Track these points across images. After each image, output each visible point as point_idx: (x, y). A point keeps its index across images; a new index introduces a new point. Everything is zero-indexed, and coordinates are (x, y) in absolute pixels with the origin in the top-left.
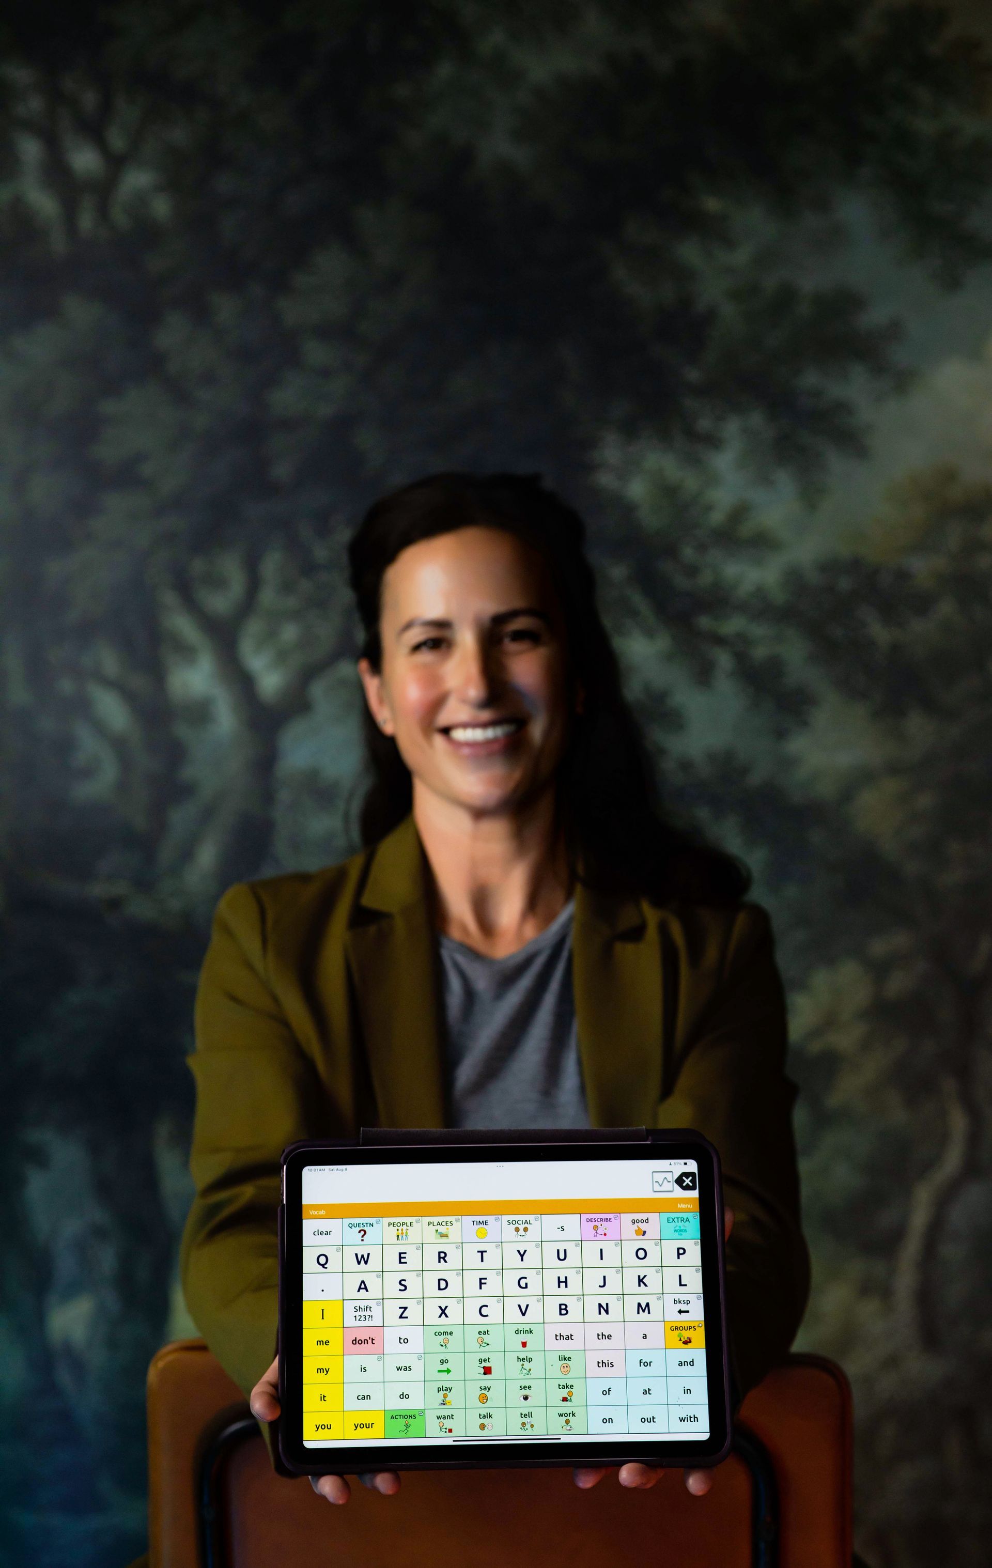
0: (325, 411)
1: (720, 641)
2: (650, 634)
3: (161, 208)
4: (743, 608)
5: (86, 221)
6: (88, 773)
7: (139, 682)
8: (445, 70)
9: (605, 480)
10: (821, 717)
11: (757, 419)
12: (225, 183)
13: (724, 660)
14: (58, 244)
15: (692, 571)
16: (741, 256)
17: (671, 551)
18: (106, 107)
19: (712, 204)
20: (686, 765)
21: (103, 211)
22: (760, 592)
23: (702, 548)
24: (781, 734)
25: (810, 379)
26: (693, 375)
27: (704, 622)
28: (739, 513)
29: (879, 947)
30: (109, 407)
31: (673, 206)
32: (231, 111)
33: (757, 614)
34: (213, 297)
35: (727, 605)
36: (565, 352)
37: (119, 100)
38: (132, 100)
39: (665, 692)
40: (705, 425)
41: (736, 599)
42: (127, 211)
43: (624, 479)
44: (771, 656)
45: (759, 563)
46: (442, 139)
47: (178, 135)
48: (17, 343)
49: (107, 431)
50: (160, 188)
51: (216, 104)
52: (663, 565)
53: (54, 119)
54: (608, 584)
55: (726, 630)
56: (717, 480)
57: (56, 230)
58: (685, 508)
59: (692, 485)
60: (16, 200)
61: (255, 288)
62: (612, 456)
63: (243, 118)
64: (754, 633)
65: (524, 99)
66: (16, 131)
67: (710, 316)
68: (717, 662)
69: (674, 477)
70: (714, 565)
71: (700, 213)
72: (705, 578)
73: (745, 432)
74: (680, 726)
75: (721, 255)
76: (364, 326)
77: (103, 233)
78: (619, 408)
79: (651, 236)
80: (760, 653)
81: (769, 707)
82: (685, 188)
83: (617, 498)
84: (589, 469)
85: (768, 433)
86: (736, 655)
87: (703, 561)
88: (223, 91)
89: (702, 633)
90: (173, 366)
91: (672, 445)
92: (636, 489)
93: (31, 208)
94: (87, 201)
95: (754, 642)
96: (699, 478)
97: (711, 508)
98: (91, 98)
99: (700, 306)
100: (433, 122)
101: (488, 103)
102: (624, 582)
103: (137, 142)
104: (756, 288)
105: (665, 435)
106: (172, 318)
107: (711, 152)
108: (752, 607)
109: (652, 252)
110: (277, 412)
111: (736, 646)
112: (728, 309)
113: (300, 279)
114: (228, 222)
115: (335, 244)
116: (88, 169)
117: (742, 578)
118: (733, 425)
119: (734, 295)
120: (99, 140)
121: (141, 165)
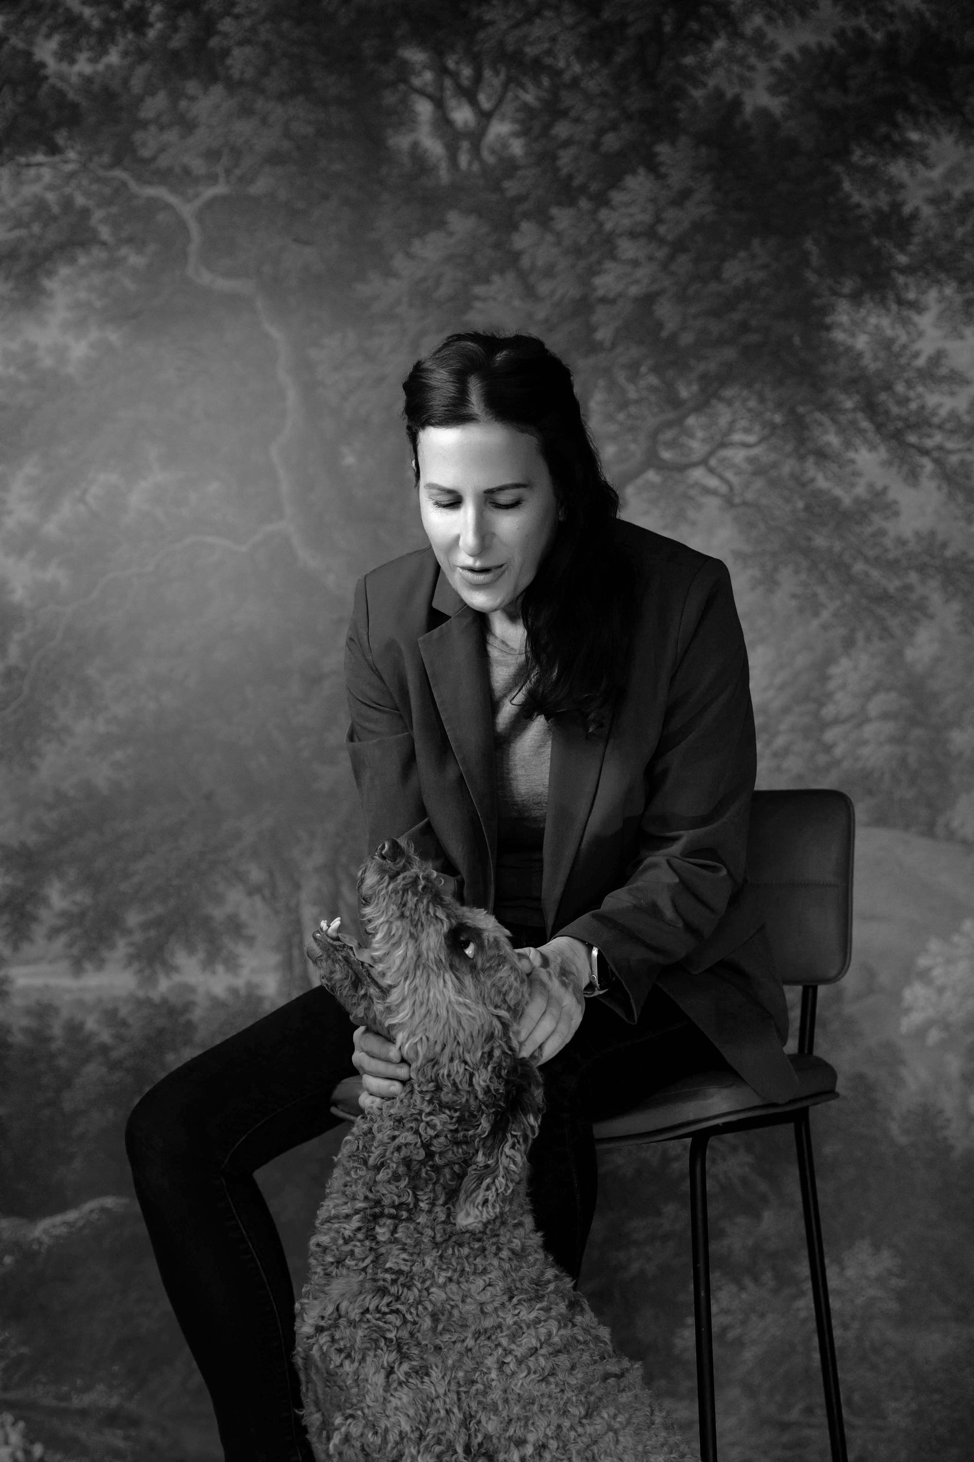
0: (634, 290)
1: (925, 452)
2: (873, 448)
3: (517, 147)
4: (940, 427)
5: (464, 160)
8: (720, 44)
9: (839, 336)
11: (948, 291)
12: (562, 130)
13: (928, 465)
14: (444, 175)
15: (903, 401)
16: (936, 174)
17: (888, 387)
18: (478, 78)
19: (914, 136)
20: (901, 542)
21: (476, 150)
22: (953, 415)
23: (909, 384)
26: (902, 259)
27: (912, 439)
28: (938, 358)
30: (479, 290)
31: (887, 138)
32: (567, 77)
33: (953, 432)
34: (554, 211)
35: (930, 425)
36: (809, 244)
37: (488, 73)
38: (497, 73)
39: (885, 489)
40: (911, 295)
41: (936, 420)
42: (493, 152)
43: (853, 335)
44: (962, 463)
45: (952, 394)
46: (719, 94)
47: (529, 97)
48: (417, 246)
49: (478, 305)
50: (516, 135)
51: (556, 74)
52: (883, 396)
53: (441, 88)
54: (843, 411)
55: (929, 443)
56: (921, 334)
57: (444, 166)
58: (898, 355)
59: (904, 339)
60: (415, 145)
61: (584, 204)
62: (844, 319)
63: (575, 83)
64: (950, 445)
65: (778, 64)
66: (415, 97)
67: (915, 216)
68: (922, 467)
69: (889, 333)
70: (920, 396)
71: (909, 143)
72: (913, 406)
73: (942, 299)
74: (896, 514)
75: (923, 172)
76: (662, 230)
77: (476, 167)
78: (849, 285)
79: (871, 160)
80: (954, 459)
81: (961, 498)
82: (895, 125)
83: (849, 349)
84: (828, 328)
85: (958, 299)
86: (937, 462)
87: (912, 394)
88: (561, 64)
89: (912, 446)
90: (525, 262)
91: (888, 310)
92: (861, 342)
93: (426, 151)
94: (465, 145)
95: (950, 452)
96: (909, 333)
97: (916, 355)
98: (467, 72)
99: (907, 210)
100: (711, 82)
101: (752, 68)
102: (854, 410)
103: (500, 101)
104: (948, 196)
105: (883, 302)
106: (525, 226)
107: (913, 99)
108: (948, 426)
109: (871, 171)
110: (601, 292)
111: (936, 454)
112: (927, 211)
113: (617, 197)
114: (565, 158)
115: (641, 171)
116: (466, 123)
117: (940, 405)
118: (933, 295)
119: (932, 201)
120: (473, 102)
121: (503, 119)
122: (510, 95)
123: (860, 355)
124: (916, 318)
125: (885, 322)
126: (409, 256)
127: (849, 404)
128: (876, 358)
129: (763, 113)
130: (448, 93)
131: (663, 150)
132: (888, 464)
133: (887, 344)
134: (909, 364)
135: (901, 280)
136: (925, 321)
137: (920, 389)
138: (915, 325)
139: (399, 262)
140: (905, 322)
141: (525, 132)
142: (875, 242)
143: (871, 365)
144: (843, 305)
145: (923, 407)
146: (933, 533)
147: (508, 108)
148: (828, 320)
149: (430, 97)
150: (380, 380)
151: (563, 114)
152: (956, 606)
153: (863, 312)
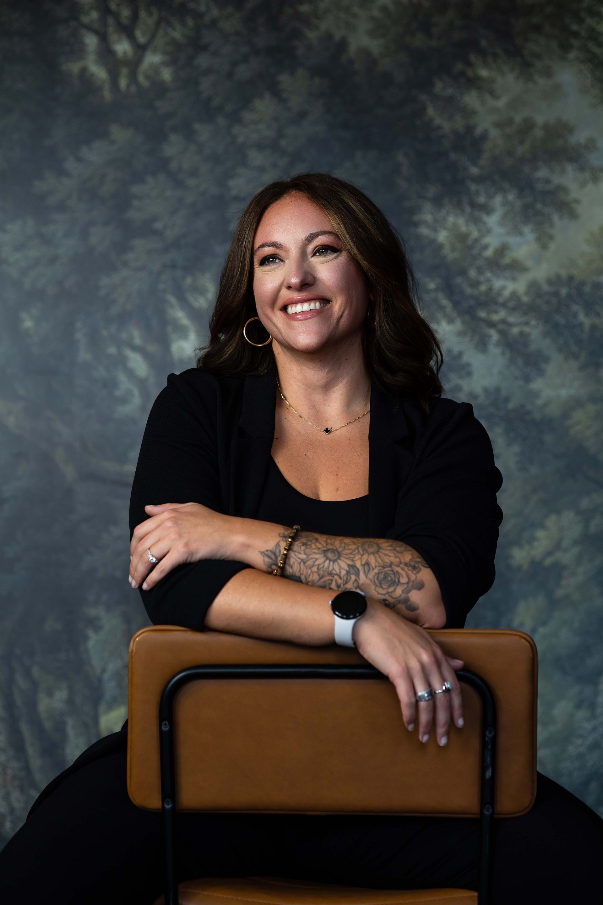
1: (492, 325)
2: (451, 321)
3: (167, 75)
4: (504, 305)
5: (123, 83)
6: (124, 401)
7: (152, 348)
9: (424, 231)
10: (550, 368)
11: (511, 197)
12: (203, 61)
13: (494, 335)
14: (107, 95)
15: (475, 284)
16: (501, 103)
17: (463, 272)
18: (135, 17)
19: (484, 73)
21: (133, 76)
22: (514, 295)
23: (480, 271)
24: (527, 379)
25: (542, 173)
26: (474, 171)
27: (482, 314)
28: (502, 250)
29: (585, 503)
30: (136, 189)
31: (462, 74)
32: (207, 19)
33: (514, 309)
34: (197, 126)
35: (496, 303)
36: (400, 157)
37: (143, 14)
38: (150, 14)
39: (461, 354)
40: (482, 200)
41: (501, 300)
42: (147, 77)
43: (435, 231)
44: (521, 334)
45: (514, 279)
46: (329, 36)
47: (177, 34)
48: (85, 152)
49: (136, 203)
50: (165, 64)
51: (198, 16)
52: (459, 280)
53: (105, 25)
54: (428, 291)
55: (495, 318)
56: (489, 231)
57: (107, 86)
58: (471, 248)
59: (475, 234)
60: (84, 70)
61: (221, 121)
62: (428, 217)
63: (214, 23)
64: (511, 319)
65: (376, 13)
66: (83, 31)
67: (484, 137)
68: (490, 336)
69: (464, 229)
70: (488, 280)
71: (478, 78)
72: (483, 288)
73: (505, 203)
74: (469, 374)
75: (491, 102)
76: (283, 143)
77: (133, 89)
78: (432, 190)
79: (449, 91)
80: (515, 330)
81: (520, 362)
82: (469, 64)
83: (433, 241)
84: (416, 225)
85: (518, 204)
86: (502, 333)
87: (482, 278)
88: (202, 8)
89: (482, 320)
90: (174, 166)
91: (463, 211)
92: (442, 236)
93: (92, 75)
94: (124, 71)
95: (511, 325)
96: (479, 230)
97: (486, 247)
98: (125, 13)
99: (478, 131)
100: (323, 26)
101: (354, 15)
102: (436, 290)
103: (153, 36)
104: (510, 121)
105: (459, 205)
106: (174, 138)
107: (484, 43)
108: (511, 304)
109: (450, 100)
110: (234, 192)
111: (501, 327)
112: (494, 133)
113: (247, 116)
114: (205, 85)
115: (267, 96)
116: (125, 53)
117: (504, 288)
118: (498, 200)
119: (498, 125)
120: (131, 37)
121: (155, 51)
122: (161, 32)
123: (441, 247)
124: (485, 218)
125: (461, 222)
126: (79, 160)
127: (432, 286)
128: (453, 249)
129: (365, 53)
130: (111, 29)
131: (285, 79)
132: (461, 334)
133: (462, 238)
134: (479, 254)
135: (473, 187)
136: (492, 220)
137: (488, 275)
138: (484, 223)
139: (70, 164)
140: (477, 221)
141: (173, 62)
142: (453, 156)
143: (450, 255)
144: (428, 207)
145: (490, 289)
146: (498, 390)
147: (160, 41)
148: (416, 218)
149: (96, 32)
150: (53, 260)
151: (205, 48)
152: (516, 448)
153: (443, 212)
